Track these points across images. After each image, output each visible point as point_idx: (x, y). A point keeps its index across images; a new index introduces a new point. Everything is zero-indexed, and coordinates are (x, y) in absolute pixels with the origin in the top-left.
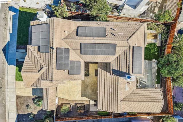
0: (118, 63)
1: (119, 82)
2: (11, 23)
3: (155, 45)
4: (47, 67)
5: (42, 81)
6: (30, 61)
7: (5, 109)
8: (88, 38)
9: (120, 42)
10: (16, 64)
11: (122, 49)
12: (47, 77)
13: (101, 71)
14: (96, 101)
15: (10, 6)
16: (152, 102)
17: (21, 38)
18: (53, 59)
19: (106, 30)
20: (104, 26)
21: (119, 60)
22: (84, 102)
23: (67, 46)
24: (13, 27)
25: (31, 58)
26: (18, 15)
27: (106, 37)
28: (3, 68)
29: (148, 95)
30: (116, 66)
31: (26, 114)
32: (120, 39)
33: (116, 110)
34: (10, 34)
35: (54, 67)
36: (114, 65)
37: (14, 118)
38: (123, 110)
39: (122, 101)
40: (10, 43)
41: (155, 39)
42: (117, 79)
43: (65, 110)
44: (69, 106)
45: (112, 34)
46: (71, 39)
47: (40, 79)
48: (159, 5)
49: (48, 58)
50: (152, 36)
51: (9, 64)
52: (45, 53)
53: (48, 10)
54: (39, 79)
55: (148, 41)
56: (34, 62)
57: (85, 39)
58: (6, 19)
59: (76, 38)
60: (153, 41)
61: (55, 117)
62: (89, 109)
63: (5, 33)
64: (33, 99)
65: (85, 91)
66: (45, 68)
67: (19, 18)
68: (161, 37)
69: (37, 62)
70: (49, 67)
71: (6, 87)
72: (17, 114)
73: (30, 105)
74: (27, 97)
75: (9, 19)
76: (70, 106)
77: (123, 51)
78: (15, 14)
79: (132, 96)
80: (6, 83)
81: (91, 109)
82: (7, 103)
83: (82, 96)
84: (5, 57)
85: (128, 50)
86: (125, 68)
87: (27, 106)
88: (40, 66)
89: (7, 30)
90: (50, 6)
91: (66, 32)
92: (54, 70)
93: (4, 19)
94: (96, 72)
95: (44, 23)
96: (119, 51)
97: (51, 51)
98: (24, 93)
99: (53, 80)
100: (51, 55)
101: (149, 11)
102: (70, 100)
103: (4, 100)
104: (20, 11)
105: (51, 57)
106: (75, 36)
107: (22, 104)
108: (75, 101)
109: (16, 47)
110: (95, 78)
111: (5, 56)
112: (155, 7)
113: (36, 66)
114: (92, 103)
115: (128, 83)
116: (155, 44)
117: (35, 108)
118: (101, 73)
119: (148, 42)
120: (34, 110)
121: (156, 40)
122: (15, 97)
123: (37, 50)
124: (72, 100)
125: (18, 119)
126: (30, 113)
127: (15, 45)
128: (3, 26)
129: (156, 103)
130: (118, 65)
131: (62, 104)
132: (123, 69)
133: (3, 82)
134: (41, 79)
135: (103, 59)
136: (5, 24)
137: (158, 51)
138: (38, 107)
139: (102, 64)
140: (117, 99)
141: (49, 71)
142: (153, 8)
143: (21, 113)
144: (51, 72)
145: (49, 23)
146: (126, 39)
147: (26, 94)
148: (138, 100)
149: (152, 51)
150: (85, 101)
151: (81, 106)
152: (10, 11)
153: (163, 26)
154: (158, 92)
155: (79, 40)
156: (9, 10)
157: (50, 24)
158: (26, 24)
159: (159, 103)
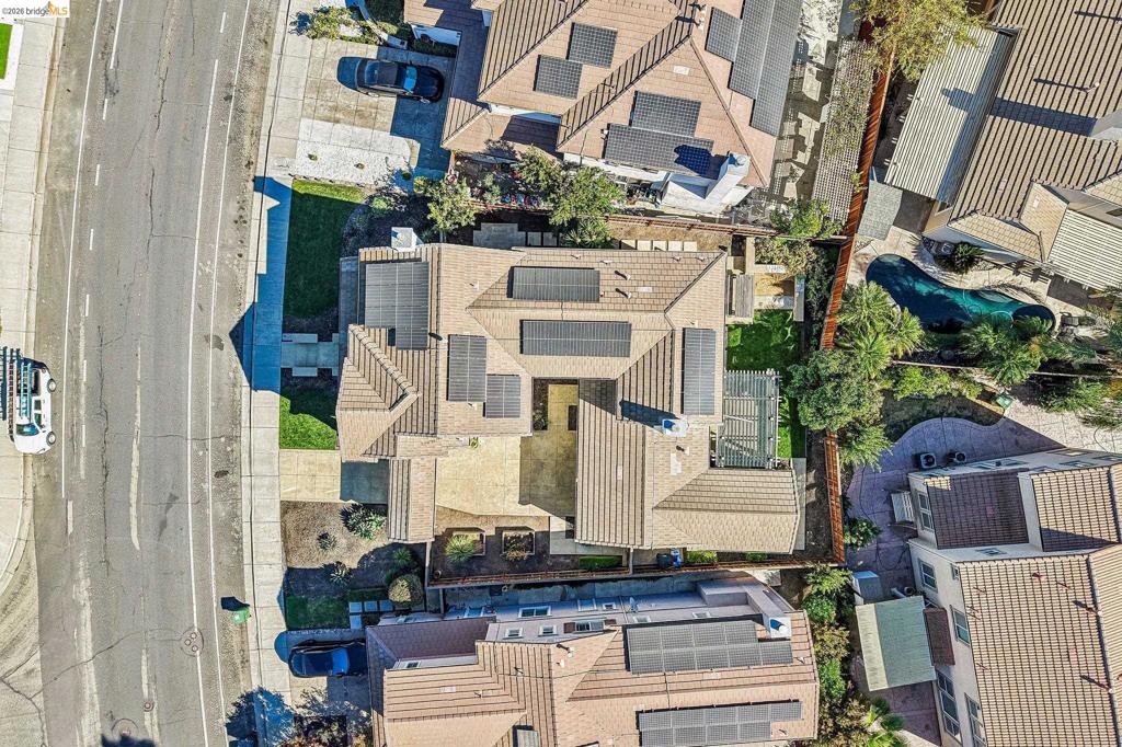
0: (640, 382)
1: (647, 445)
2: (264, 238)
3: (786, 316)
4: (420, 395)
5: (401, 438)
6: (358, 375)
7: (241, 550)
8: (544, 304)
9: (644, 316)
10: (282, 387)
11: (649, 338)
12: (420, 425)
13: (587, 411)
14: (571, 520)
15: (257, 175)
16: (761, 512)
17: (299, 292)
18: (440, 370)
19: (602, 277)
20: (595, 265)
21: (640, 372)
22: (529, 524)
23: (479, 331)
24: (268, 253)
25: (362, 365)
26: (288, 209)
27: (598, 301)
28: (233, 401)
29: (746, 490)
30: (633, 391)
31: (317, 566)
32: (642, 307)
33: (638, 539)
34: (261, 278)
35: (442, 393)
36: (627, 386)
37: (272, 583)
38: (661, 541)
39: (657, 507)
40: (259, 310)
41: (785, 294)
42: (640, 436)
43: (461, 551)
44: (476, 536)
45: (617, 290)
46: (492, 307)
47: (395, 431)
48: (800, 172)
49: (421, 365)
50: (775, 285)
51: (254, 387)
52: (411, 352)
53: (397, 190)
54: (391, 434)
55: (760, 304)
56: (372, 379)
57: (535, 308)
58: (245, 222)
59: (508, 304)
60: (780, 304)
61: (427, 570)
62: (547, 547)
63: (240, 274)
64: (346, 515)
65: (531, 482)
66: (411, 398)
67: (291, 217)
68: (807, 290)
69: (384, 380)
70: (426, 393)
71: (245, 470)
72: (286, 569)
73: (332, 534)
74: (323, 504)
75: (255, 224)
76: (478, 538)
77: (654, 344)
78: (277, 203)
79: (693, 493)
80: (245, 456)
81: (554, 549)
82: (246, 527)
83: (524, 500)
84: (242, 363)
85: (669, 340)
86: (660, 398)
87: (324, 536)
88: (394, 393)
89: (247, 261)
90: (407, 177)
91: (477, 286)
92: (443, 403)
93: (236, 222)
94: (573, 412)
95: (407, 257)
96: (641, 343)
97: (433, 346)
98: (311, 491)
99: (439, 431)
100: (433, 358)
101: (765, 193)
102: (480, 516)
103: (237, 516)
104: (294, 193)
105: (433, 364)
106: (505, 298)
107: (302, 531)
108: (497, 517)
109: (280, 323)
110: (568, 435)
111: (240, 355)
112: (784, 179)
113: (383, 392)
114: (558, 525)
115: (678, 448)
116: (784, 313)
117: (350, 547)
118: (587, 416)
119: (759, 308)
120: (350, 551)
121: (788, 298)
122: (278, 506)
123: (383, 342)
124: (486, 516)
125: (289, 585)
126: (331, 562)
127: (277, 316)
128: (232, 248)
129: (772, 516)
130: (640, 388)
131: (449, 532)
132: (653, 401)
133: (232, 451)
134: (397, 430)
135: (591, 368)
136: (242, 242)
137: (796, 340)
138: (364, 542)
139: (593, 385)
140: (642, 502)
141: (426, 405)
142: (778, 184)
143: (298, 564)
144: (432, 408)
145: (423, 260)
146: (661, 308)
147: (317, 497)
148: (711, 507)
149: (776, 339)
150: (535, 518)
151: (519, 537)
152: (260, 194)
153: (810, 249)
154: (785, 480)
155: (517, 312)
156: (256, 189)
157: (428, 263)
158: (319, 240)
159: (784, 517)
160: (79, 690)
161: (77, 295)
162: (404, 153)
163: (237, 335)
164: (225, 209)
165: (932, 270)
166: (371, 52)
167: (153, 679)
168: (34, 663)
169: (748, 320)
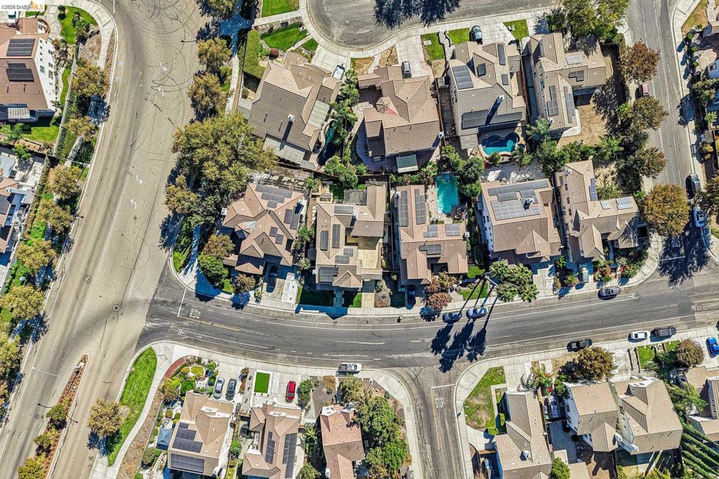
0: (346, 223)
1: (360, 221)
3: (331, 185)
4: (348, 270)
5: (357, 274)
8: (329, 243)
9: (332, 222)
10: (347, 307)
11: (336, 220)
12: (355, 270)
14: (379, 238)
15: (295, 313)
18: (342, 265)
19: (323, 230)
20: (320, 232)
21: (343, 223)
22: (380, 248)
23: (334, 257)
24: (314, 310)
25: (341, 283)
26: (303, 305)
28: (350, 319)
31: (390, 299)
32: (330, 222)
33: (382, 222)
34: (320, 312)
35: (347, 265)
36: (347, 225)
37: (394, 310)
39: (375, 218)
40: (328, 312)
42: (358, 223)
43: (386, 264)
46: (329, 254)
49: (341, 269)
50: (324, 188)
51: (346, 314)
52: (338, 272)
53: (299, 278)
54: (356, 277)
56: (344, 280)
57: (330, 245)
58: (306, 315)
59: (329, 251)
61: (389, 271)
62: (385, 243)
63: (319, 317)
64: (377, 292)
65: (370, 247)
67: (305, 305)
68: (325, 181)
69: (345, 278)
70: (347, 268)
72: (391, 307)
73: (382, 295)
74: (375, 297)
75: (307, 313)
76: (384, 260)
77: (338, 220)
78: (302, 308)
80: (363, 316)
82: (380, 316)
83: (375, 249)
84: (340, 317)
85: (337, 217)
86: (349, 218)
87: (383, 297)
88: (347, 275)
89: (316, 315)
90: (296, 275)
91: (325, 257)
92: (349, 265)
93: (306, 318)
94: (353, 237)
95: (318, 272)
96: (338, 222)
97: (337, 266)
99: (356, 266)
100: (340, 266)
102: (378, 259)
103: (377, 318)
104: (299, 304)
106: (327, 251)
107: (381, 302)
108: (379, 255)
109: (331, 307)
110: (359, 238)
113: (347, 278)
114: (381, 241)
115: (361, 213)
117: (385, 291)
118: (354, 234)
119: (329, 192)
121: (327, 185)
122: (375, 308)
123: (336, 277)
125: (394, 306)
126: (389, 295)
127: (329, 308)
128: (313, 319)
131: (382, 267)
132: (350, 220)
133: (362, 319)
134: (355, 275)
135: (343, 233)
136: (311, 316)
137: (337, 184)
138: (384, 287)
139: (347, 233)
140: (373, 221)
141: (350, 268)
143: (390, 304)
145: (319, 268)
147: (373, 299)
148: (375, 204)
150: (379, 246)
151: (383, 250)
152: (299, 312)
153: (316, 180)
154: (370, 186)
155: (330, 249)
158: (311, 297)
160: (419, 357)
161: (323, 357)
162: (290, 276)
163: (334, 318)
164: (303, 320)
165: (321, 150)
166: (265, 284)
167: (417, 339)
168: (412, 368)
169: (332, 194)
